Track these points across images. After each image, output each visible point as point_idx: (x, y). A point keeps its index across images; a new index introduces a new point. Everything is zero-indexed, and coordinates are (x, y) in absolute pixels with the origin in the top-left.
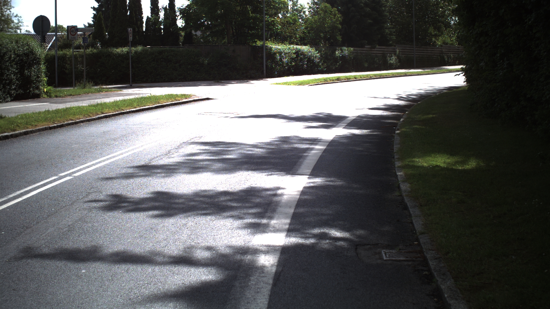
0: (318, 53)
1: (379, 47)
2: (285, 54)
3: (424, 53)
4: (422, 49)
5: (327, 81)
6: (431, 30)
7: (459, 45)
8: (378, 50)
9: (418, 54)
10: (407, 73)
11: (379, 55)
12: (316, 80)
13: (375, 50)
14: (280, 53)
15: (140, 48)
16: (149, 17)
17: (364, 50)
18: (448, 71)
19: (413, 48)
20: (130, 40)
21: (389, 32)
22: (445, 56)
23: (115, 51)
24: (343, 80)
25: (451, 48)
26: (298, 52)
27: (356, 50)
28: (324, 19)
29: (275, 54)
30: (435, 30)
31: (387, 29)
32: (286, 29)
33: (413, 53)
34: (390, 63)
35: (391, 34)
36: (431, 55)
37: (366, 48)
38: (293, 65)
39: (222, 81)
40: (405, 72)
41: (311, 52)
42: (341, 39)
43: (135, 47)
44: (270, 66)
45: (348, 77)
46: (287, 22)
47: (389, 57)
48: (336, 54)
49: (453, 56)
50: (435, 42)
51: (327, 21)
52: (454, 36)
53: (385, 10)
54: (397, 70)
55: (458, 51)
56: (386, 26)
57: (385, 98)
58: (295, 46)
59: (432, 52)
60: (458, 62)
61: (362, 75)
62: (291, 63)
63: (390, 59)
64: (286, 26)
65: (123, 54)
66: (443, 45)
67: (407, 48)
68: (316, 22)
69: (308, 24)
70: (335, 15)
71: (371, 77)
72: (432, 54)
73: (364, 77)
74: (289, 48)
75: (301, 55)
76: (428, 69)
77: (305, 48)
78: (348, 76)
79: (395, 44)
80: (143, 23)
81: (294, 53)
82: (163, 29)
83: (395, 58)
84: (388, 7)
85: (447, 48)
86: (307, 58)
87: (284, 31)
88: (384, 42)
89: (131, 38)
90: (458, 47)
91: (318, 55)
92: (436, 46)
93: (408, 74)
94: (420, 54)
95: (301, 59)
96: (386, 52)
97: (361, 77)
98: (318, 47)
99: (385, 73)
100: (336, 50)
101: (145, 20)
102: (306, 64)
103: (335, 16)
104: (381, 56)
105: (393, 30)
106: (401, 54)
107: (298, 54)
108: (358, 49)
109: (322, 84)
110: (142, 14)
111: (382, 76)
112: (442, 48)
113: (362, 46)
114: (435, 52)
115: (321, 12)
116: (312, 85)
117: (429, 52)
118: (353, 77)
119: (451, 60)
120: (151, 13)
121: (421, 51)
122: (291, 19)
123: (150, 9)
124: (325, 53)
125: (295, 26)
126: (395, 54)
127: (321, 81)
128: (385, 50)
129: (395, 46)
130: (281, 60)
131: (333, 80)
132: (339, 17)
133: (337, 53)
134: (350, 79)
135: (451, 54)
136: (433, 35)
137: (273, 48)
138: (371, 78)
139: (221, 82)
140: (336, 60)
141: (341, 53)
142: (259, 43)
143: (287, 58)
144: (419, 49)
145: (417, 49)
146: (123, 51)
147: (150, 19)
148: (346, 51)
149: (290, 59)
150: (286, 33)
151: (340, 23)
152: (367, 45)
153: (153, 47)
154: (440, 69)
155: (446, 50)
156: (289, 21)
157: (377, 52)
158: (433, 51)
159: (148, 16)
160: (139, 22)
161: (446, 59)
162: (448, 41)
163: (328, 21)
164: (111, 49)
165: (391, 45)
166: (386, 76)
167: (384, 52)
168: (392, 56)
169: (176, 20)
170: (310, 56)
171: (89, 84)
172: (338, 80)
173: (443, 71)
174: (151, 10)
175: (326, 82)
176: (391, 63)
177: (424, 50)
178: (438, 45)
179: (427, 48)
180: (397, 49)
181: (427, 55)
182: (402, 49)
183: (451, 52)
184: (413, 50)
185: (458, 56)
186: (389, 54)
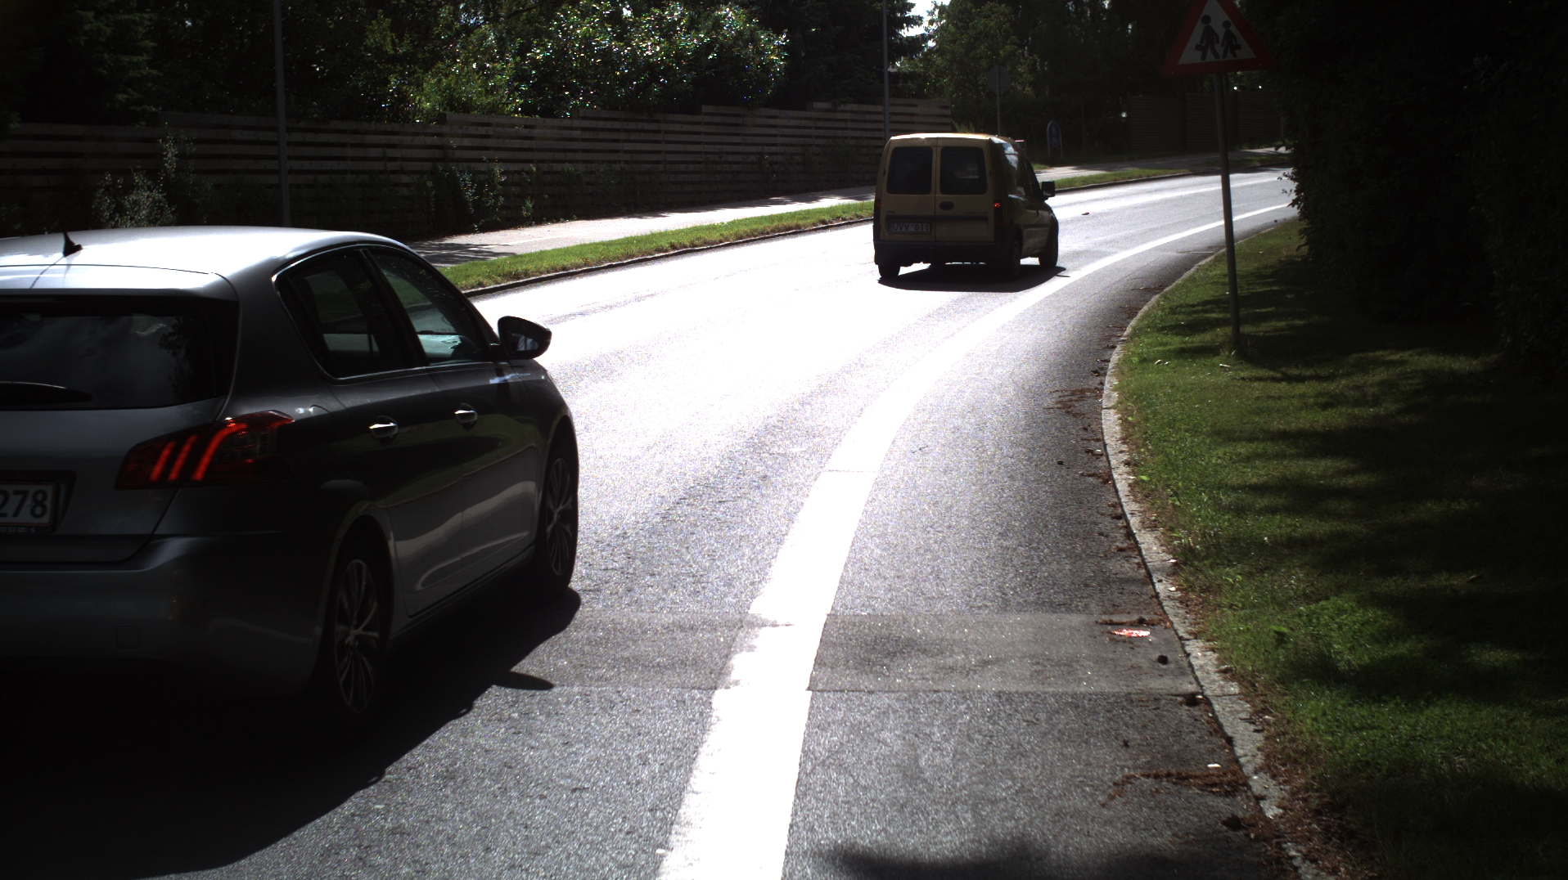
4: (332, 138)
7: (527, 110)
9: (307, 165)
19: (276, 129)
22: (462, 172)
25: (491, 131)
33: (272, 165)
36: (382, 172)
49: (502, 174)
50: (403, 99)
55: (527, 144)
59: (390, 153)
67: (235, 134)
72: (391, 166)
83: (154, 202)
85: (473, 130)
90: (526, 127)
92: (407, 119)
94: (316, 165)
106: (194, 172)
112: (446, 129)
114: (409, 153)
117: (374, 152)
119: (496, 197)
121: (325, 151)
126: (152, 173)
135: (491, 160)
144: (310, 137)
145: (297, 137)
155: (466, 142)
158: (393, 146)
161: (471, 193)
162: (472, 91)
168: (130, 188)
177: (343, 145)
178: (421, 111)
179: (356, 132)
180: (165, 141)
181: (363, 172)
182: (196, 142)
183: (491, 154)
184: (275, 143)
185: (529, 173)
186: (108, 177)
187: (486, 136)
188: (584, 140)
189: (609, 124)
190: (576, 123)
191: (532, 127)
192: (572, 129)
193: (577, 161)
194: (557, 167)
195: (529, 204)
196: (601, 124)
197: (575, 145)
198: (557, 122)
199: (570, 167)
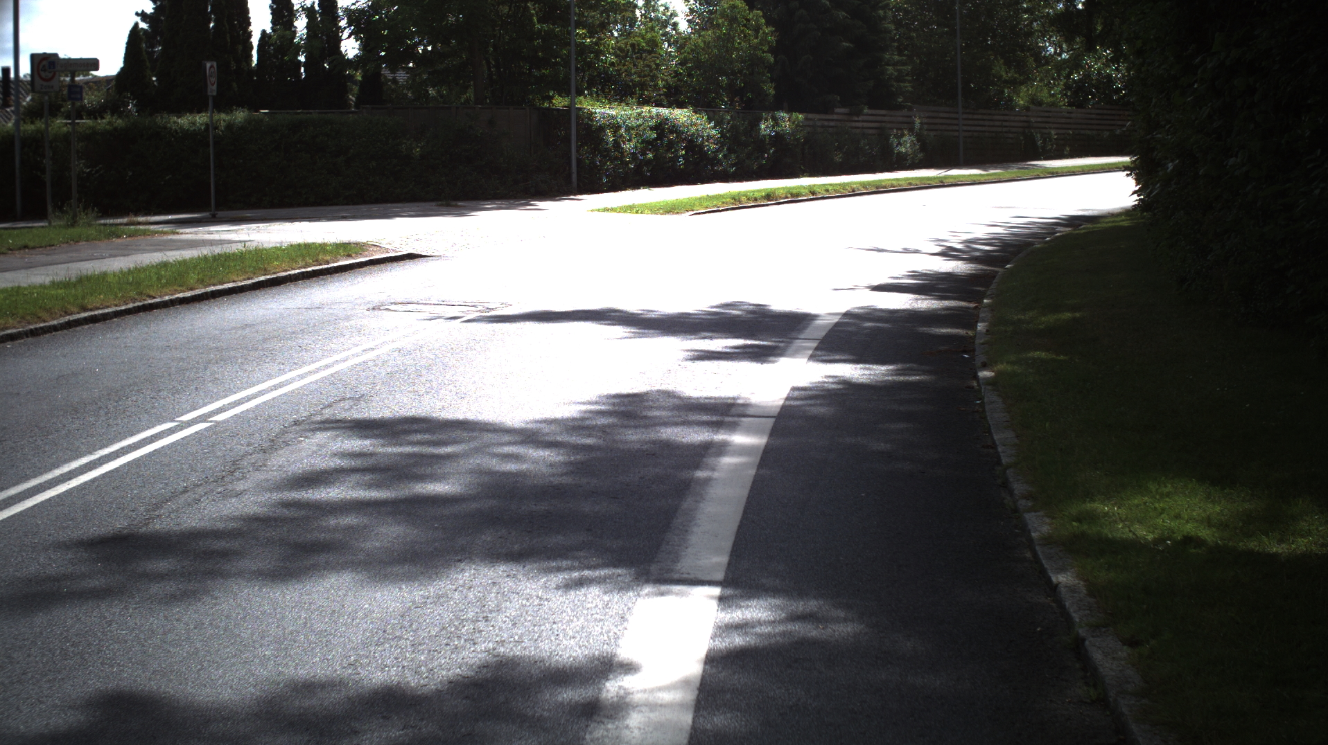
0: (714, 128)
1: (870, 112)
2: (628, 129)
3: (985, 126)
4: (979, 117)
5: (740, 202)
6: (1001, 70)
7: (1070, 104)
8: (868, 118)
9: (969, 128)
10: (946, 177)
11: (871, 131)
12: (710, 198)
13: (860, 118)
14: (616, 128)
15: (240, 115)
16: (268, 32)
17: (832, 120)
18: (1049, 173)
19: (957, 113)
20: (209, 94)
21: (896, 74)
22: (1036, 133)
23: (175, 122)
24: (781, 198)
25: (1051, 114)
26: (662, 127)
27: (811, 119)
28: (729, 38)
29: (602, 129)
30: (1009, 68)
31: (889, 65)
32: (631, 66)
33: (955, 128)
34: (897, 153)
35: (900, 79)
36: (1001, 132)
37: (837, 114)
38: (650, 160)
39: (460, 203)
40: (940, 178)
41: (696, 125)
42: (772, 92)
43: (227, 114)
44: (588, 162)
45: (794, 191)
46: (633, 45)
47: (896, 138)
48: (760, 129)
49: (1055, 134)
50: (1011, 99)
51: (737, 46)
52: (1059, 84)
53: (885, 18)
54: (916, 171)
55: (1068, 121)
56: (886, 56)
57: (906, 251)
58: (654, 110)
59: (1005, 124)
60: (1070, 150)
61: (831, 185)
62: (644, 154)
63: (899, 144)
64: (631, 58)
65: (195, 130)
66: (1032, 106)
67: (942, 115)
68: (709, 48)
69: (688, 53)
70: (757, 29)
71: (853, 191)
72: (1004, 129)
73: (836, 191)
74: (639, 114)
75: (672, 132)
76: (996, 168)
77: (681, 115)
78: (794, 188)
79: (909, 104)
80: (252, 48)
81: (652, 128)
82: (306, 65)
83: (912, 141)
84: (892, 9)
85: (1042, 114)
86: (685, 139)
87: (626, 71)
88: (882, 98)
89: (215, 87)
90: (1068, 113)
91: (714, 132)
92: (1013, 108)
93: (947, 181)
94: (973, 128)
95: (671, 142)
96: (889, 125)
97: (827, 191)
98: (714, 111)
99: (889, 180)
100: (758, 120)
101: (255, 40)
102: (683, 156)
103: (759, 32)
104: (874, 134)
105: (905, 68)
106: (927, 130)
107: (663, 130)
108: (817, 116)
109: (727, 210)
110: (249, 24)
111: (883, 187)
112: (1029, 114)
113: (826, 109)
114: (1013, 124)
115: (720, 21)
116: (699, 214)
117: (997, 123)
118: (807, 191)
119: (1052, 145)
120: (274, 22)
121: (976, 122)
122: (643, 39)
123: (270, 11)
124: (732, 127)
125: (653, 57)
126: (911, 130)
127: (723, 203)
128: (886, 119)
129: (910, 109)
130: (617, 145)
131: (756, 199)
132: (767, 34)
133: (763, 126)
134: (798, 195)
135: (1050, 128)
136: (1006, 81)
137: (596, 113)
138: (853, 193)
139: (457, 206)
140: (760, 144)
141: (773, 127)
142: (560, 102)
143: (634, 141)
144: (970, 116)
145: (965, 116)
146: (194, 124)
147: (269, 36)
148: (787, 121)
149: (641, 144)
150: (629, 74)
151: (772, 50)
152: (839, 107)
153: (276, 113)
154: (1027, 168)
155: (1039, 119)
156: (639, 45)
157: (865, 125)
158: (1006, 121)
159: (264, 32)
160: (240, 47)
161: (1039, 143)
162: (1044, 95)
163: (740, 44)
164: (162, 118)
165: (899, 107)
166: (892, 186)
167: (883, 124)
168: (903, 135)
169: (339, 40)
170: (693, 134)
171: (87, 214)
172: (769, 200)
173: (1035, 174)
174: (271, 14)
175: (737, 203)
176: (899, 153)
177: (984, 120)
178: (1019, 105)
179: (990, 114)
180: (915, 117)
181: (993, 132)
182: (928, 117)
183: (1051, 125)
184: (957, 119)
185: (1069, 134)
186: (895, 131)
187: (1049, 117)
188: (1097, 119)
189: (1109, 112)
190: (1093, 111)
191: (1071, 113)
192: (1091, 114)
193: (1093, 130)
194: (1082, 132)
195: (1068, 149)
196: (1105, 112)
197: (1093, 122)
198: (1083, 110)
199: (1089, 132)
